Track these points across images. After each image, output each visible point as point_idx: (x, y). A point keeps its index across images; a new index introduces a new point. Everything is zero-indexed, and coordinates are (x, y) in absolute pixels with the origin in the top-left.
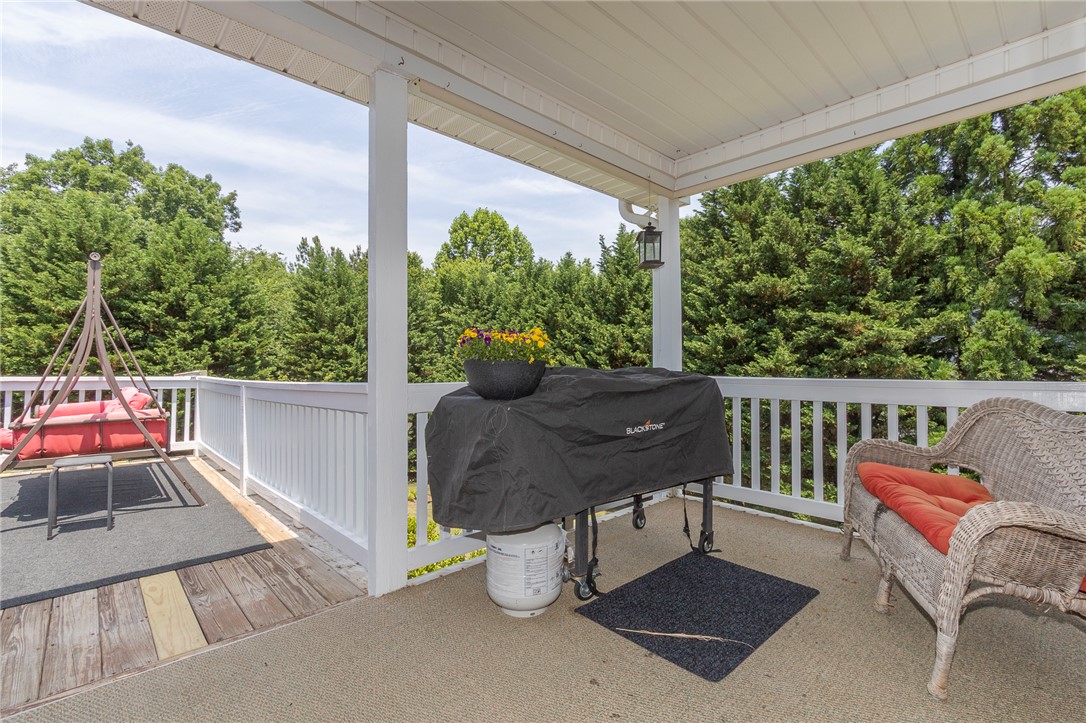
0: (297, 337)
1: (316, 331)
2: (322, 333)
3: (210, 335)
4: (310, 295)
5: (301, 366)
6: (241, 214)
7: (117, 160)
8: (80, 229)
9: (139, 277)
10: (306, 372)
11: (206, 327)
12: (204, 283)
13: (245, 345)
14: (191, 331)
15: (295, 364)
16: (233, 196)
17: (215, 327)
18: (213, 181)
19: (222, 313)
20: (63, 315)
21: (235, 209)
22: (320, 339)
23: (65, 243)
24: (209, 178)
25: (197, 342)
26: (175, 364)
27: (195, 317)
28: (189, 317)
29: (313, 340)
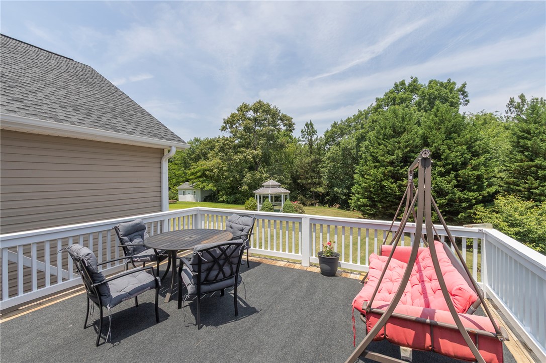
0: (514, 166)
1: (532, 160)
2: (537, 161)
3: (455, 168)
4: (526, 135)
5: (518, 185)
6: (469, 95)
7: (407, 88)
8: (394, 124)
9: (418, 141)
10: (523, 190)
11: (453, 163)
12: (450, 139)
13: (476, 173)
14: (444, 166)
15: (514, 184)
16: (464, 86)
17: (457, 163)
18: (451, 82)
19: (462, 155)
20: (388, 163)
21: (465, 92)
22: (536, 166)
23: (389, 131)
24: (449, 80)
25: (448, 173)
26: (436, 184)
27: (446, 159)
28: (443, 159)
29: (530, 167)
